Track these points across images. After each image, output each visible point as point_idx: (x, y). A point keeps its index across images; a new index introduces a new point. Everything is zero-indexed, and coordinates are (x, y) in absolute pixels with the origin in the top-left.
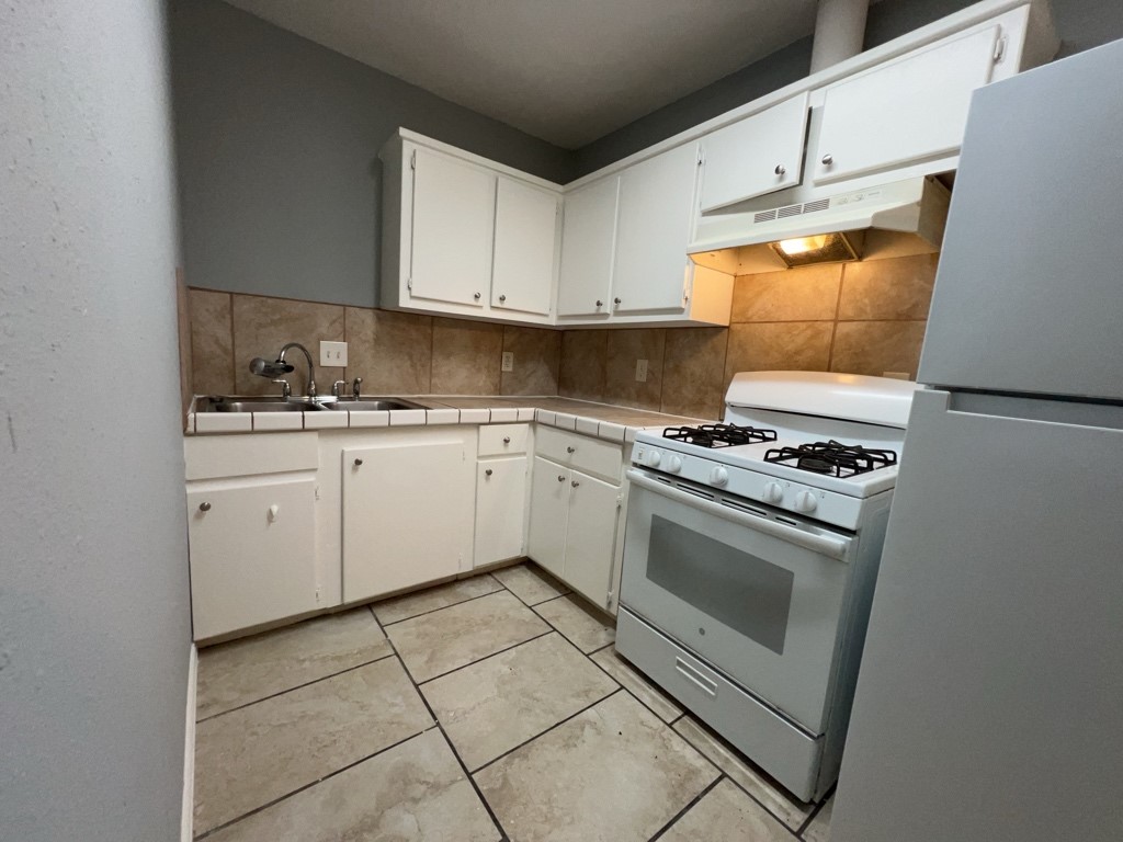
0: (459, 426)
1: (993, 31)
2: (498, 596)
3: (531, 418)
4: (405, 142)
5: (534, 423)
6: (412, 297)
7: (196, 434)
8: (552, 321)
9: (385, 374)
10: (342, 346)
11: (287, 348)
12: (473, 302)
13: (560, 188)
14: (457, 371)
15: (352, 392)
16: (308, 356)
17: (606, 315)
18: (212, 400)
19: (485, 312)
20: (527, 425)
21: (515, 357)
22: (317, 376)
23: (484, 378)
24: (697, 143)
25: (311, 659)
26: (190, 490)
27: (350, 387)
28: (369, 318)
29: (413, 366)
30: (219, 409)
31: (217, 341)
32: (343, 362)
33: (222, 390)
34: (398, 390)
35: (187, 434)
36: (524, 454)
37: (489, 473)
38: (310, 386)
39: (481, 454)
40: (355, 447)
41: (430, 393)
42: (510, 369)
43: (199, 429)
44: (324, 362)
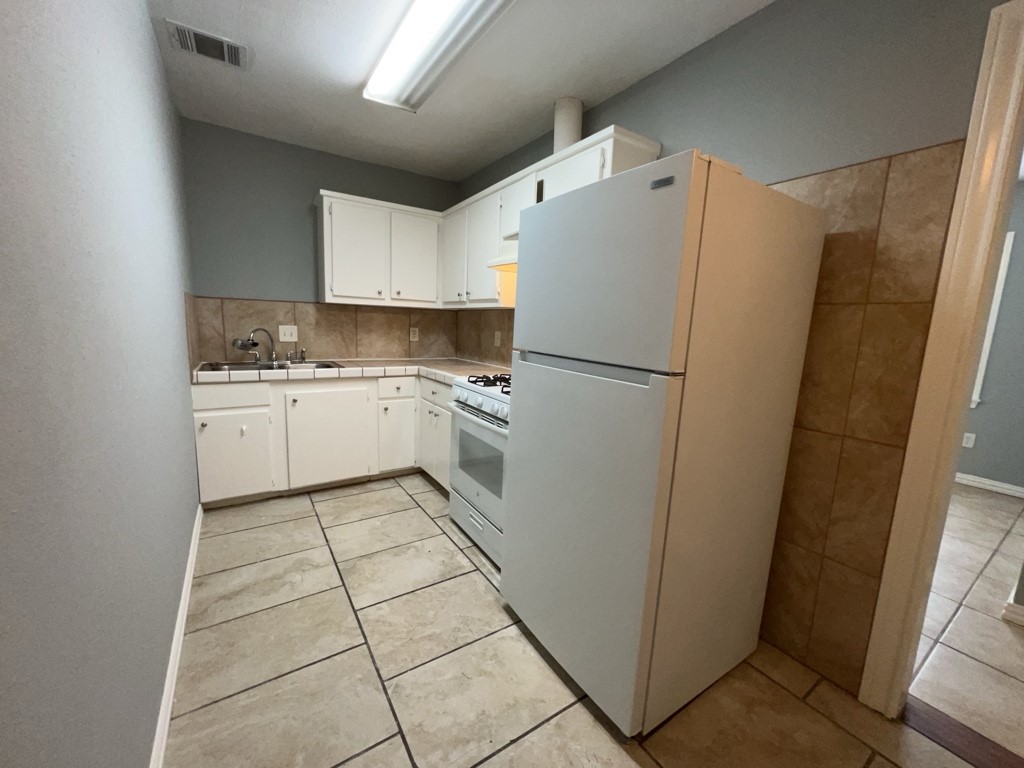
0: (362, 378)
1: (600, 151)
2: (393, 490)
3: (416, 373)
4: (325, 198)
5: (418, 376)
6: (334, 296)
7: (198, 383)
8: (439, 306)
9: (324, 345)
10: (294, 329)
11: (254, 331)
12: (377, 296)
13: (439, 214)
14: (375, 342)
15: (301, 358)
16: (270, 335)
17: (463, 303)
18: (211, 365)
19: (388, 303)
20: (413, 378)
21: (419, 331)
22: (278, 348)
23: (396, 346)
24: (498, 194)
25: (266, 516)
26: (196, 415)
27: (299, 355)
28: (311, 309)
29: (344, 339)
30: (213, 370)
31: (214, 328)
32: (295, 339)
33: (217, 358)
34: (334, 356)
35: (193, 384)
36: (413, 397)
37: (386, 409)
38: (272, 355)
39: (381, 397)
40: (293, 391)
41: (357, 357)
42: (417, 339)
43: (200, 380)
44: (282, 339)
